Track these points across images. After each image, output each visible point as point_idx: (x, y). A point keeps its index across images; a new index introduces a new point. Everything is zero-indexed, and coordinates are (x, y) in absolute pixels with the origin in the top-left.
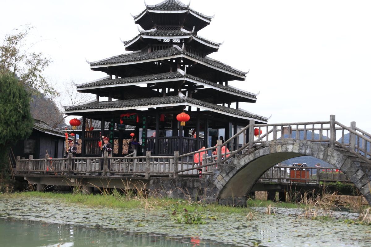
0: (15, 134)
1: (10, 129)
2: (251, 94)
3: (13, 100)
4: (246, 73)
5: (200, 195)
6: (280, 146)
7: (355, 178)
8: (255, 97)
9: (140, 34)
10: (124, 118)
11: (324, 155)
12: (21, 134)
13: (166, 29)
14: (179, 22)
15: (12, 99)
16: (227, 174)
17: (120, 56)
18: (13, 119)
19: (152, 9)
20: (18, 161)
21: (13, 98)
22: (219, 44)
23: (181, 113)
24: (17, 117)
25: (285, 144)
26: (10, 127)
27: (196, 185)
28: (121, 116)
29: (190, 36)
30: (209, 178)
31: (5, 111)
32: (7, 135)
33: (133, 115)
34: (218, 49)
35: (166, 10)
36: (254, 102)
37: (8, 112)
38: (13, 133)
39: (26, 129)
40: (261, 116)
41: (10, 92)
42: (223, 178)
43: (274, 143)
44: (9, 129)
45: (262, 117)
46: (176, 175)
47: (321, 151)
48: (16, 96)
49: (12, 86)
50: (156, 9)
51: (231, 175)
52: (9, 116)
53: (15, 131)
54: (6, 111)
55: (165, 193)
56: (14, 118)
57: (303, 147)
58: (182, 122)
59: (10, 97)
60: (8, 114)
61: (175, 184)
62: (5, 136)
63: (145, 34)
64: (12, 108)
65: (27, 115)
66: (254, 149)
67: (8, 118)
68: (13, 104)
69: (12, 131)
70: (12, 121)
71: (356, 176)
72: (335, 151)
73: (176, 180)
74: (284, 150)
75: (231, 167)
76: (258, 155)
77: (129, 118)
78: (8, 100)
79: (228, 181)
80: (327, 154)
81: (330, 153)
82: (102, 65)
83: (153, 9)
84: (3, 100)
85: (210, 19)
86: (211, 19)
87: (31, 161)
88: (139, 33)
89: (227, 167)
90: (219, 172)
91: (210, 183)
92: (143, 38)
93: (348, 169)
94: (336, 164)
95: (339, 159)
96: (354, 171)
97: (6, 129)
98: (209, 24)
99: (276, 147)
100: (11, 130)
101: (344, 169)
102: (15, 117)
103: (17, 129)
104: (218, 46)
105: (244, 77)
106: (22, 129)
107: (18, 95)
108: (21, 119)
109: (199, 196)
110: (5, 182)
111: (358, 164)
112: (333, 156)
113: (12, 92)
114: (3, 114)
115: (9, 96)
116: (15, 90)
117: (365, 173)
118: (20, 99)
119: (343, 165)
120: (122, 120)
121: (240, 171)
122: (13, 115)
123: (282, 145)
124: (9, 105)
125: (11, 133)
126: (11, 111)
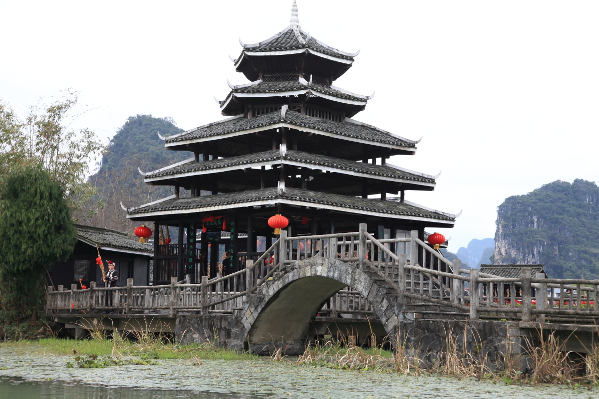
0: (46, 254)
1: (38, 246)
2: (426, 177)
3: (40, 203)
4: (417, 142)
5: (227, 338)
6: (309, 267)
7: (380, 310)
8: (433, 181)
9: (232, 92)
10: (208, 224)
11: (351, 279)
12: (54, 252)
13: (277, 79)
14: (296, 68)
15: (38, 202)
16: (256, 308)
17: (211, 125)
18: (40, 231)
19: (251, 51)
20: (50, 294)
21: (41, 199)
22: (365, 98)
23: (274, 215)
24: (47, 228)
25: (315, 265)
26: (37, 244)
27: (224, 324)
28: (203, 221)
29: (307, 91)
30: (237, 315)
31: (29, 220)
32: (33, 256)
33: (218, 219)
34: (365, 106)
35: (272, 51)
36: (431, 189)
37: (32, 222)
38: (42, 252)
39: (62, 245)
40: (443, 213)
41: (36, 191)
42: (252, 314)
43: (304, 264)
44: (36, 247)
45: (445, 214)
46: (203, 311)
47: (349, 273)
48: (45, 196)
49: (39, 182)
50: (258, 50)
51: (259, 310)
52: (35, 227)
53: (45, 249)
54: (31, 221)
55: (192, 337)
56: (42, 230)
57: (331, 268)
58: (276, 229)
59: (35, 199)
60: (33, 224)
61: (202, 324)
62: (31, 257)
63: (239, 91)
64: (38, 215)
65: (62, 223)
66: (283, 272)
67: (33, 230)
68: (40, 208)
69: (41, 249)
70: (39, 235)
71: (381, 307)
72: (363, 273)
73: (203, 318)
74: (313, 273)
75: (260, 298)
76: (287, 281)
77: (213, 223)
78: (33, 204)
79: (257, 318)
80: (355, 278)
81: (358, 276)
82: (179, 141)
83: (254, 49)
84: (26, 203)
85: (351, 59)
86: (354, 58)
87: (61, 294)
88: (231, 90)
89: (256, 299)
90: (247, 306)
91: (238, 322)
92: (236, 98)
93: (374, 298)
94: (363, 291)
95: (366, 284)
96: (380, 300)
97: (31, 247)
98: (350, 66)
99: (305, 269)
100: (39, 248)
101: (371, 299)
102: (43, 228)
103: (48, 246)
104: (365, 101)
105: (411, 150)
106: (55, 246)
107: (48, 195)
108: (53, 230)
109: (226, 340)
110: (38, 326)
111: (383, 292)
112: (360, 281)
113: (38, 190)
114: (26, 225)
115: (34, 197)
116: (43, 188)
117: (390, 303)
118: (51, 201)
119: (369, 292)
120: (205, 227)
121: (273, 304)
122: (40, 226)
123: (312, 266)
124: (34, 210)
125: (39, 252)
126: (37, 219)
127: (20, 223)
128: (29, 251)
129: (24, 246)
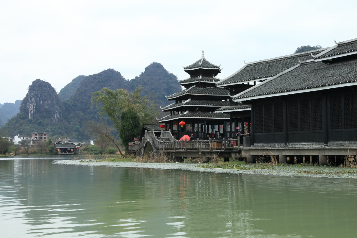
18: (129, 128)
31: (126, 125)
37: (127, 126)
64: (128, 123)
78: (127, 120)
84: (125, 120)
103: (133, 132)
107: (131, 118)
108: (133, 128)
116: (130, 116)
126: (128, 125)
127: (124, 126)
128: (127, 134)
129: (126, 133)
